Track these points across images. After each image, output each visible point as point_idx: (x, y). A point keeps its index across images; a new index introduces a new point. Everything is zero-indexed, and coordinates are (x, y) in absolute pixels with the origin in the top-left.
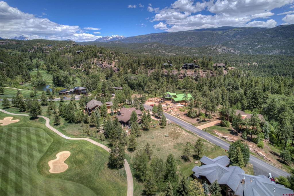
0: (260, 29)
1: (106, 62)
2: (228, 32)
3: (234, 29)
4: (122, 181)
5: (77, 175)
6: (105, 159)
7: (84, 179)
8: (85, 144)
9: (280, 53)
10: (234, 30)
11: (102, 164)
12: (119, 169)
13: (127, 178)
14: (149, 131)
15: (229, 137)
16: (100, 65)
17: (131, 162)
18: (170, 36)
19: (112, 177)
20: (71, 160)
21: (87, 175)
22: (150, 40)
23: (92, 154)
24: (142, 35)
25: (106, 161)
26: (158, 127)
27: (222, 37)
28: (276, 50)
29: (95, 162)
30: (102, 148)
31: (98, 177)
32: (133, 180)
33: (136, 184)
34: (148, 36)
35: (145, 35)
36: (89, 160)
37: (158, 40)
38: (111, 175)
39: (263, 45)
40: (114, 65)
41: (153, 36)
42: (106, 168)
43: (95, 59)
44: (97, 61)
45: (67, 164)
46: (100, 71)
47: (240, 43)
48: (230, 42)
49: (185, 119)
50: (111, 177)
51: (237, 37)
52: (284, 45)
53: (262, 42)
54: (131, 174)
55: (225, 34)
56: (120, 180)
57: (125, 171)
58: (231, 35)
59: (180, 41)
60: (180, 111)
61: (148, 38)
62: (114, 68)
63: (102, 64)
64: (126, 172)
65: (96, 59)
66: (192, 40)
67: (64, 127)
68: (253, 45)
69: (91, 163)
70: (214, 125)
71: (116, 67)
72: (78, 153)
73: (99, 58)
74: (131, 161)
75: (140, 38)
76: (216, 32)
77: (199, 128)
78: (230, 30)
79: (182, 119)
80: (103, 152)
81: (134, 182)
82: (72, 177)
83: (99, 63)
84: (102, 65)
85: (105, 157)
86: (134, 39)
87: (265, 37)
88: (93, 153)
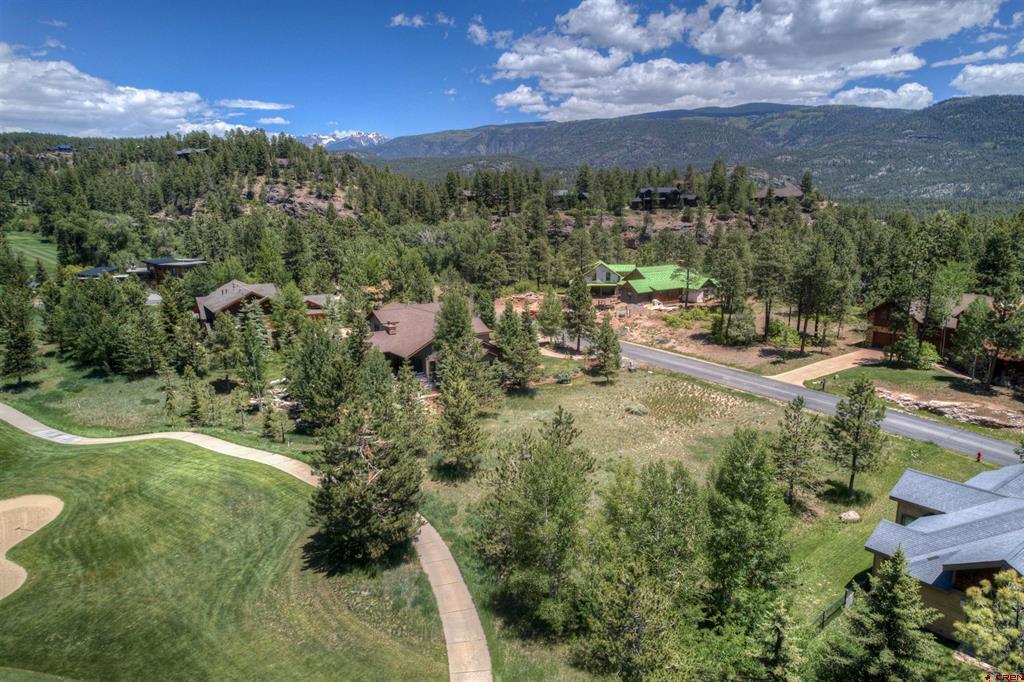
0: (878, 111)
1: (306, 190)
2: (769, 124)
3: (789, 113)
4: (410, 644)
5: (78, 624)
6: (287, 526)
7: (126, 649)
8: (167, 457)
9: (954, 195)
10: (793, 117)
11: (265, 553)
12: (386, 573)
13: (439, 623)
14: (536, 398)
15: (957, 404)
16: (280, 202)
17: (461, 531)
18: (562, 135)
19: (334, 624)
20: (57, 541)
21: (157, 617)
22: (482, 149)
23: (204, 499)
24: (453, 132)
25: (296, 535)
26: (579, 382)
27: (749, 138)
28: (940, 185)
29: (220, 542)
30: (270, 471)
31: (231, 628)
32: (481, 631)
33: (507, 659)
34: (474, 135)
35: (464, 132)
36: (181, 532)
37: (514, 149)
38: (329, 611)
39: (893, 168)
40: (343, 201)
41: (493, 135)
42: (293, 567)
43: (259, 178)
44: (267, 188)
45: (21, 564)
46: (279, 226)
47: (816, 161)
48: (779, 158)
49: (700, 353)
50: (326, 624)
51: (804, 140)
52: (968, 168)
53: (890, 157)
54: (468, 597)
55: (760, 128)
56: (394, 635)
57: (422, 581)
58: (781, 133)
59: (597, 155)
60: (667, 326)
61: (477, 141)
62: (342, 213)
63: (292, 196)
64: (429, 587)
65: (262, 179)
66: (641, 148)
67: (58, 397)
68: (859, 169)
69: (192, 550)
70: (850, 366)
71: (351, 208)
72: (111, 503)
73: (275, 175)
74: (461, 528)
75: (446, 140)
76: (726, 123)
77: (784, 380)
78: (775, 115)
79: (688, 355)
80: (274, 488)
81: (491, 647)
82: (37, 640)
83: (275, 194)
84: (292, 202)
85: (287, 512)
86: (422, 144)
87: (901, 141)
88: (211, 493)
